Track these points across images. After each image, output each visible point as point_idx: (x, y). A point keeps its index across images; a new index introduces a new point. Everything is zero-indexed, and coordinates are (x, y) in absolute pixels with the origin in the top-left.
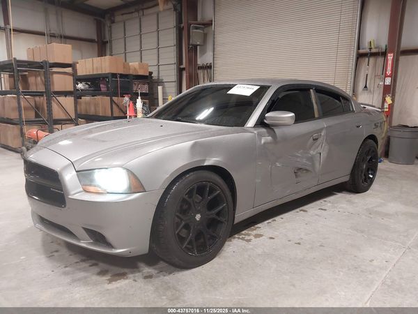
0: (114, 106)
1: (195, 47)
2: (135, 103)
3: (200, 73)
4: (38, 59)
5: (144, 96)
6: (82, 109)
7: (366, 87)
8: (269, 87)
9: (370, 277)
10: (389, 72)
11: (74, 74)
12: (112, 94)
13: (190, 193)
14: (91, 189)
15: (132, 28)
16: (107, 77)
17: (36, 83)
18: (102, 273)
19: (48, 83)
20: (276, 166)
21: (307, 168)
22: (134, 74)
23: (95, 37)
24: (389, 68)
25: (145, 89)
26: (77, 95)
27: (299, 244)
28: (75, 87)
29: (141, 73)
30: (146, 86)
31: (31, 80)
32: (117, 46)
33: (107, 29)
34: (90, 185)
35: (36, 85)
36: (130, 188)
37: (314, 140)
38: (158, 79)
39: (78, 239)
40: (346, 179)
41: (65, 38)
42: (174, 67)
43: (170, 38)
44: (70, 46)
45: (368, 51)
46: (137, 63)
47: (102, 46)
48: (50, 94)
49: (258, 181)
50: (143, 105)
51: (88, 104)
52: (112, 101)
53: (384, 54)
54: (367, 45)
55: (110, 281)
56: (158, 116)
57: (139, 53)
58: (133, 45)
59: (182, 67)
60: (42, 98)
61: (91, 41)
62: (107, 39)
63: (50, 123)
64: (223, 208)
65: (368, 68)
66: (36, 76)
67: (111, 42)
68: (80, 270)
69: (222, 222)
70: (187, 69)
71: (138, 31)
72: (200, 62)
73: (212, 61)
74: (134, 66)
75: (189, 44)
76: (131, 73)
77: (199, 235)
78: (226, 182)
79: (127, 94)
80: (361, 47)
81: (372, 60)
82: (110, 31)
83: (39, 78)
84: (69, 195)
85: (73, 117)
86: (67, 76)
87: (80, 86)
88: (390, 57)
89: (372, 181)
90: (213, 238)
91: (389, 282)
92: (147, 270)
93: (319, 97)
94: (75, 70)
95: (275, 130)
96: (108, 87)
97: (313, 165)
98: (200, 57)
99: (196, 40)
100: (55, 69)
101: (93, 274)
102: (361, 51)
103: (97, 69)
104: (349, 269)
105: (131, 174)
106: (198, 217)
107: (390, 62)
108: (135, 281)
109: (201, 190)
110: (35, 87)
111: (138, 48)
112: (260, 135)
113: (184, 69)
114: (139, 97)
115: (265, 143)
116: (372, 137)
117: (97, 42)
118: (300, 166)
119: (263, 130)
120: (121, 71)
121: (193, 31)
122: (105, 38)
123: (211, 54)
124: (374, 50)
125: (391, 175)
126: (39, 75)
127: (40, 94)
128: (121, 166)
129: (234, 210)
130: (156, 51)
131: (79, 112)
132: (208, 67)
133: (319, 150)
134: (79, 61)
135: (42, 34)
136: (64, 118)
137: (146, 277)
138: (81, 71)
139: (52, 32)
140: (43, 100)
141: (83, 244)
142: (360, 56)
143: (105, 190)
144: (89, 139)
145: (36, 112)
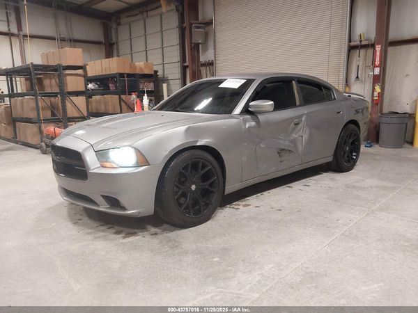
0: (123, 103)
1: (198, 45)
2: (142, 100)
3: (203, 69)
4: (52, 63)
5: (149, 93)
6: (93, 107)
7: (357, 77)
8: (254, 80)
9: (333, 230)
10: (377, 63)
11: (85, 76)
12: (120, 92)
13: (185, 168)
14: (107, 164)
15: (137, 29)
16: (115, 77)
17: (51, 85)
18: (118, 233)
19: (62, 84)
20: (260, 147)
21: (290, 149)
22: (141, 73)
23: (102, 40)
24: (378, 59)
25: (151, 87)
26: (88, 94)
27: (280, 210)
28: (86, 87)
29: (147, 72)
30: (152, 84)
31: (46, 82)
32: (124, 47)
33: (113, 31)
34: (107, 162)
35: (51, 86)
36: (137, 162)
37: (295, 124)
38: (164, 77)
39: (98, 206)
40: (330, 159)
41: (75, 42)
42: (178, 65)
43: (173, 38)
44: (80, 50)
45: (358, 43)
46: (142, 63)
47: (109, 48)
48: (65, 94)
49: (244, 159)
50: (149, 102)
51: (98, 102)
52: (120, 99)
53: (373, 46)
54: (357, 38)
55: (124, 238)
56: (161, 109)
57: (145, 53)
58: (139, 45)
59: (185, 64)
60: (57, 98)
61: (99, 43)
62: (114, 41)
63: (65, 121)
64: (215, 180)
65: (359, 59)
66: (51, 79)
67: (117, 43)
68: (100, 231)
69: (214, 192)
70: (190, 66)
71: (143, 32)
72: (203, 59)
73: (213, 58)
74: (140, 65)
75: (191, 43)
76: (137, 72)
77: (195, 203)
78: (216, 159)
79: (134, 92)
80: (352, 40)
81: (363, 51)
82: (117, 33)
83: (54, 80)
84: (89, 170)
85: (86, 114)
86: (79, 77)
87: (90, 86)
88: (378, 48)
89: (355, 161)
90: (207, 205)
91: (347, 234)
92: (153, 230)
93: (301, 87)
94: (85, 71)
95: (259, 116)
96: (116, 86)
97: (296, 146)
98: (203, 54)
99: (198, 39)
100: (68, 72)
101: (111, 233)
102: (353, 44)
103: (106, 69)
104: (317, 226)
105: (138, 151)
106: (193, 187)
107: (378, 53)
108: (144, 237)
109: (195, 166)
110: (49, 89)
111: (144, 48)
112: (245, 121)
113: (187, 66)
114: (146, 95)
115: (249, 127)
116: (354, 122)
117: (104, 44)
118: (283, 147)
119: (248, 117)
120: (128, 71)
121: (195, 30)
122: (111, 40)
123: (213, 51)
124: (364, 43)
125: (377, 158)
126: (54, 77)
127: (55, 95)
128: (130, 146)
129: (224, 183)
130: (160, 50)
131: (90, 111)
132: (210, 64)
133: (300, 133)
134: (89, 63)
135: (52, 38)
136: (78, 115)
137: (152, 235)
138: (91, 72)
139: (62, 36)
140: (58, 100)
141: (101, 209)
142: (352, 48)
143: (118, 165)
144: (103, 127)
145: (52, 111)
